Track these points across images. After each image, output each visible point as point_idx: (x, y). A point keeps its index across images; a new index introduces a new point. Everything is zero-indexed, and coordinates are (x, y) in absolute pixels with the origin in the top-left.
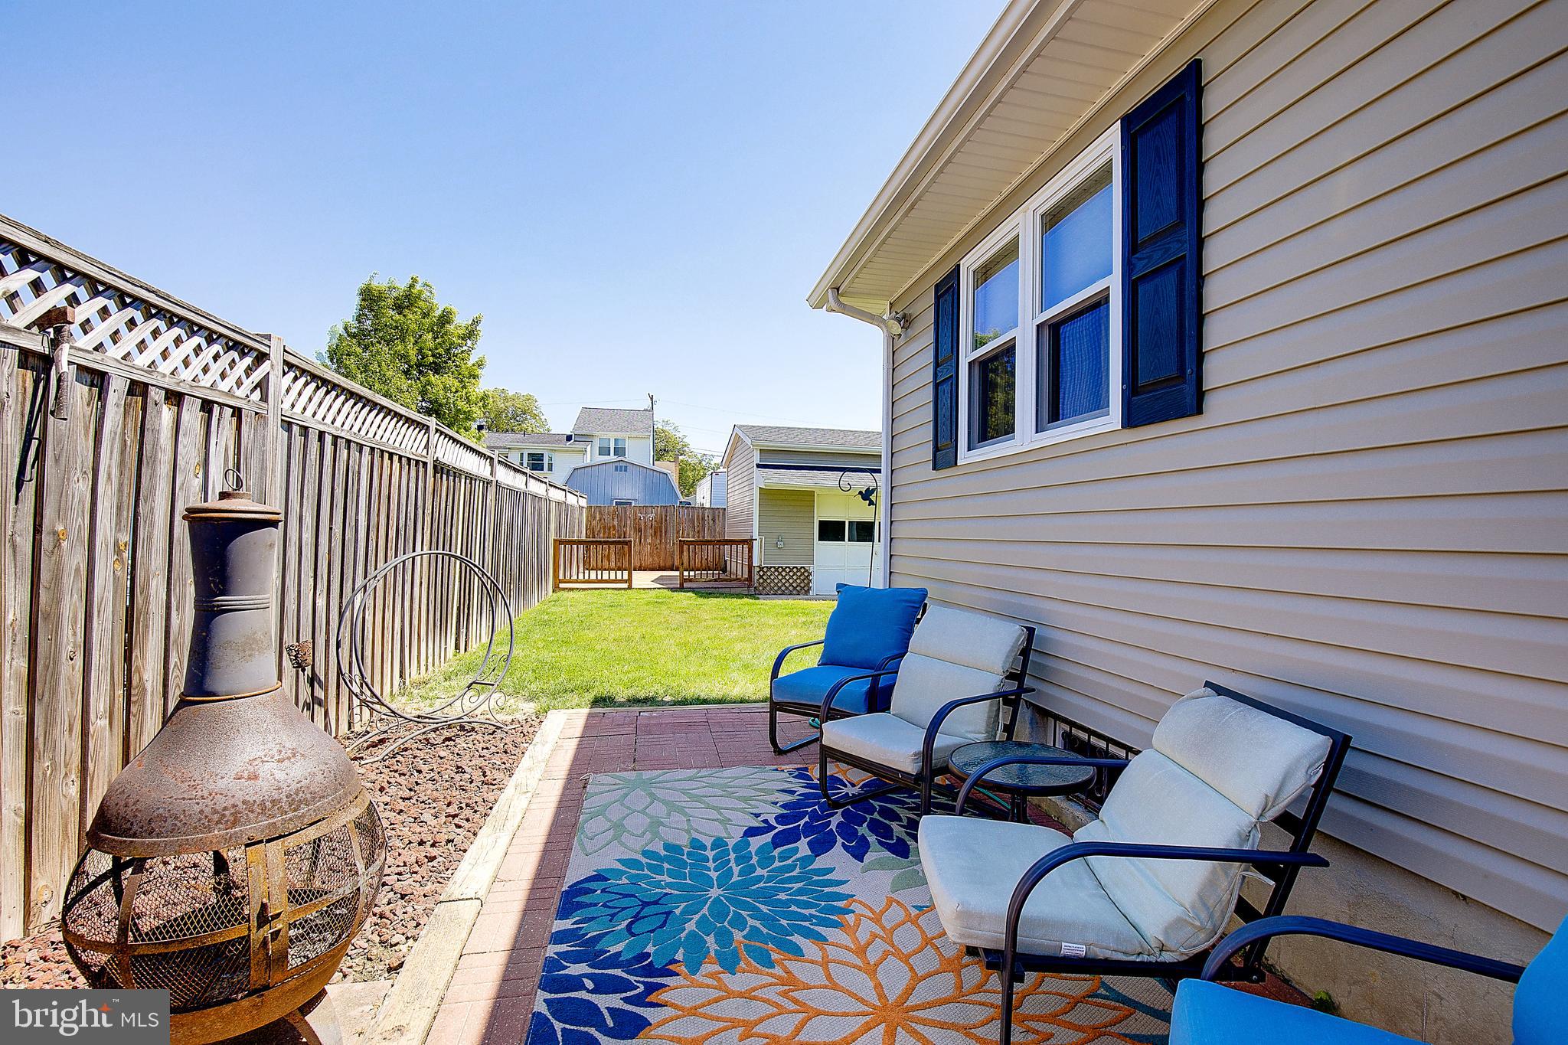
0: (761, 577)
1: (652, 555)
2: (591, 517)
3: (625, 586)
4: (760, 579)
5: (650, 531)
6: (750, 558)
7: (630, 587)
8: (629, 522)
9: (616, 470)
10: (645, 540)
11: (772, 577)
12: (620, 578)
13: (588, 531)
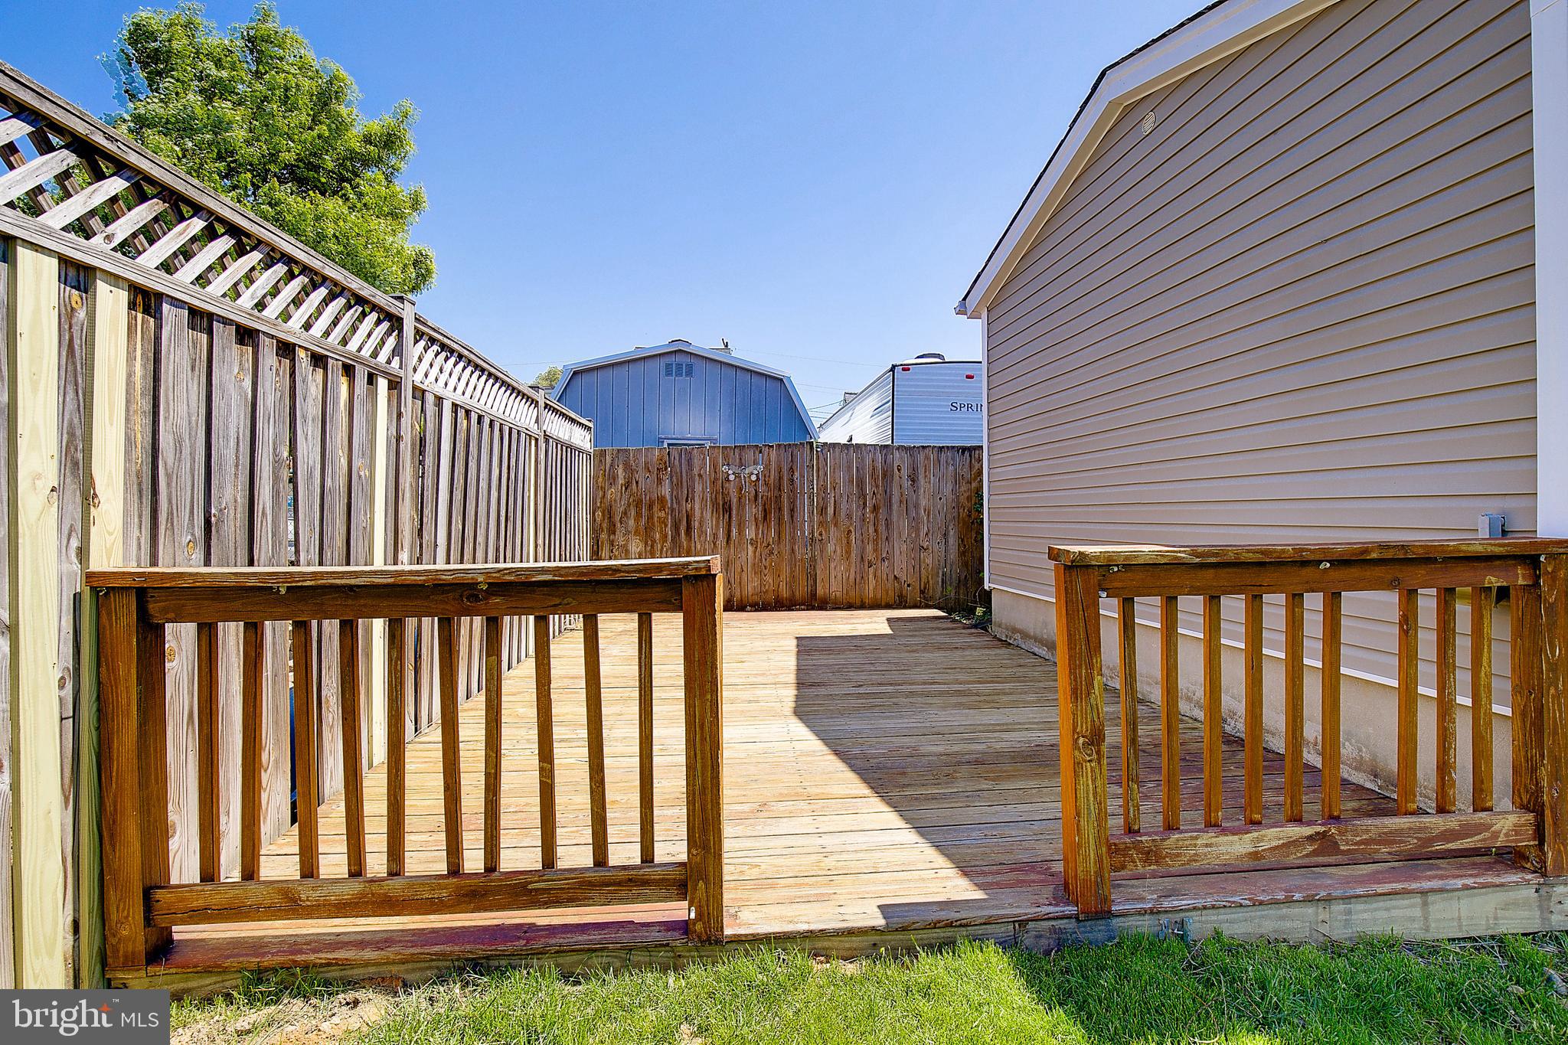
1: (758, 570)
2: (604, 477)
5: (751, 511)
8: (698, 488)
9: (669, 373)
10: (740, 532)
13: (599, 513)
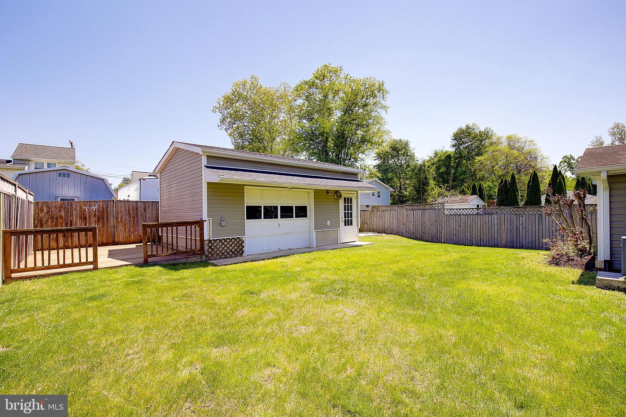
0: (210, 247)
2: (39, 211)
3: (91, 267)
4: (209, 249)
6: (202, 234)
7: (96, 268)
9: (60, 176)
11: (218, 247)
12: (85, 261)
13: (36, 221)
